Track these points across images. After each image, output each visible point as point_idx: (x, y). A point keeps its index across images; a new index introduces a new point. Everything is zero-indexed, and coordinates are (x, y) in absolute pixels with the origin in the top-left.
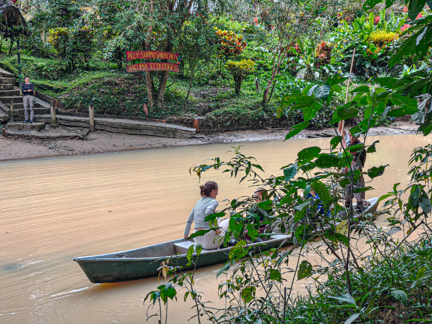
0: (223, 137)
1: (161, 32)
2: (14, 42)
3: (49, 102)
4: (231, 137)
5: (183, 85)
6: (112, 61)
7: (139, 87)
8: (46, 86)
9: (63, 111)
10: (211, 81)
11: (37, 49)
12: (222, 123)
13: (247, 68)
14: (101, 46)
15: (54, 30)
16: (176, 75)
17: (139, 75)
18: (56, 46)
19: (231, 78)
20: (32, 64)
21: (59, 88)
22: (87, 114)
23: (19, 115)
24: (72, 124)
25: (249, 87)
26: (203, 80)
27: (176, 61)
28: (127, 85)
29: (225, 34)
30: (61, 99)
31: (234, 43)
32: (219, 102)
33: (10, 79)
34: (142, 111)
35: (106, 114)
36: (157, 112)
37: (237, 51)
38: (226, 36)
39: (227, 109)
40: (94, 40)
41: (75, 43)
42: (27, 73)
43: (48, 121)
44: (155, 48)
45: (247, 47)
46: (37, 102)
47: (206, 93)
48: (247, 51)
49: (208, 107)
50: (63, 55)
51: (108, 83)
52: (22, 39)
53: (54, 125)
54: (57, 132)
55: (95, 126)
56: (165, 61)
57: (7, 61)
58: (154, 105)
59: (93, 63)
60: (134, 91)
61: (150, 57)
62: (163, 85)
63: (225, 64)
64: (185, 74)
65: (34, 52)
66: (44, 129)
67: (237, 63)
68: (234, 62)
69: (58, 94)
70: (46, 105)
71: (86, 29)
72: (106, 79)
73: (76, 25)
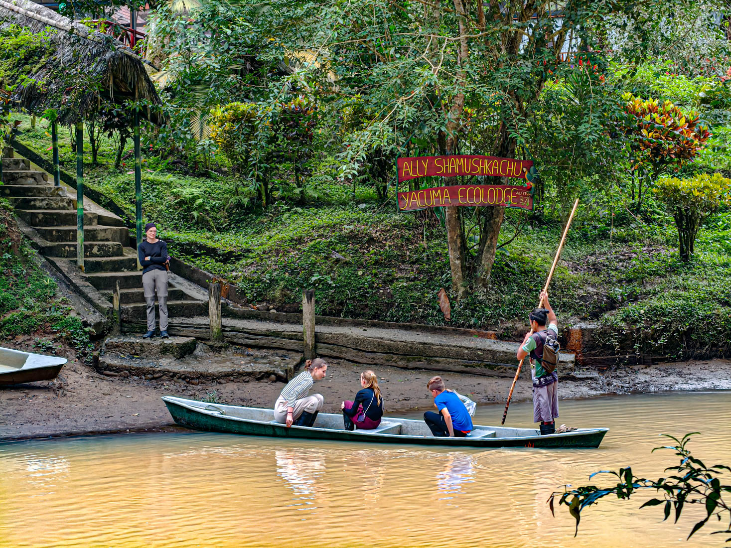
0: (648, 378)
1: (486, 108)
2: (127, 139)
3: (206, 287)
4: (668, 379)
5: (541, 239)
6: (364, 182)
7: (429, 248)
8: (201, 247)
9: (240, 308)
10: (614, 231)
11: (182, 156)
12: (644, 341)
13: (711, 195)
14: (336, 146)
15: (223, 109)
16: (523, 215)
17: (429, 215)
18: (228, 148)
19: (668, 222)
20: (167, 192)
21: (231, 252)
22: (296, 315)
23: (134, 320)
24: (261, 342)
25: (718, 245)
26: (595, 228)
27: (524, 179)
28: (399, 242)
29: (651, 110)
30: (236, 278)
31: (677, 133)
32: (635, 284)
33: (115, 232)
34: (434, 308)
35: (345, 316)
36: (474, 310)
37: (685, 152)
38: (655, 115)
39: (658, 304)
40: (320, 131)
41: (272, 140)
42: (155, 216)
43: (203, 333)
44: (469, 148)
45: (710, 142)
46: (178, 287)
47: (601, 260)
48: (710, 151)
49: (608, 298)
50: (242, 169)
51: (353, 237)
52: (146, 131)
53: (218, 344)
54: (224, 361)
55: (315, 347)
56: (495, 180)
57: (109, 186)
58: (466, 293)
59: (316, 188)
60: (415, 257)
61: (457, 171)
62: (489, 242)
63: (652, 186)
64: (546, 211)
65: (174, 163)
66: (192, 352)
67: (684, 184)
68: (675, 182)
69: (229, 266)
70: (198, 295)
71: (300, 105)
72: (347, 229)
73: (275, 97)
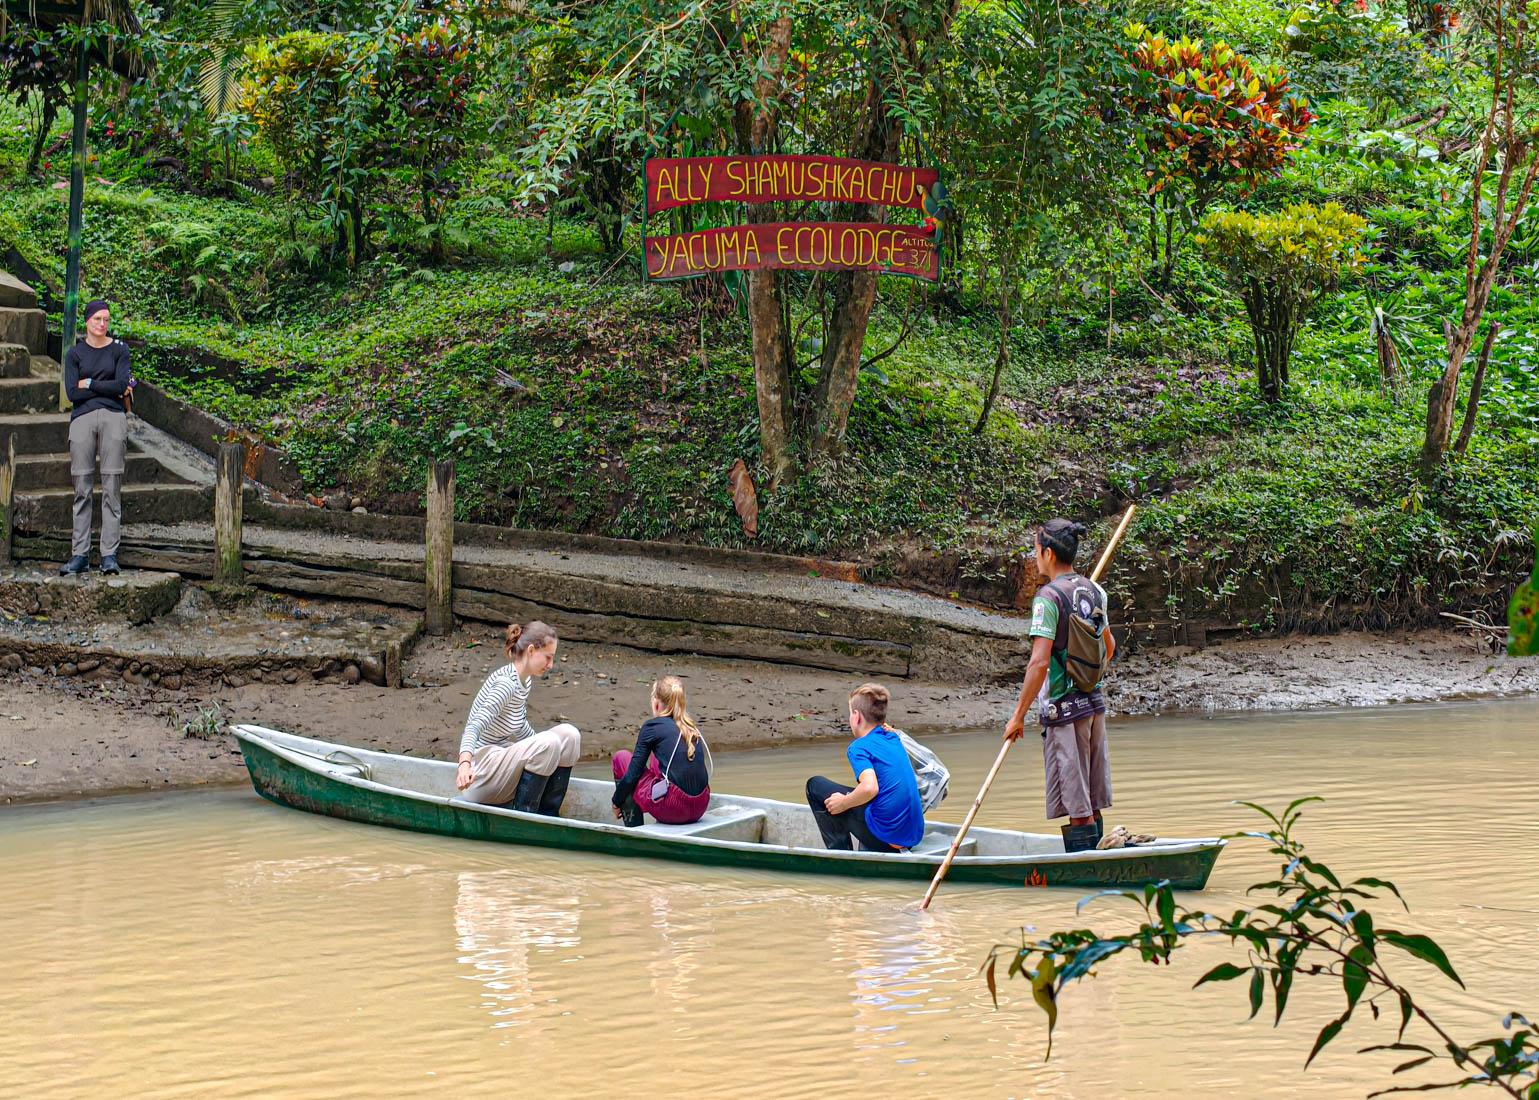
0: (1198, 677)
1: (836, 52)
2: (60, 110)
3: (211, 452)
4: (1243, 680)
5: (958, 348)
6: (573, 211)
7: (711, 364)
8: (207, 358)
9: (286, 503)
10: (1114, 330)
11: (176, 149)
12: (1186, 589)
13: (1320, 252)
14: (516, 133)
15: (272, 45)
16: (918, 291)
17: (712, 287)
18: (278, 133)
19: (1230, 311)
20: (139, 230)
21: (273, 370)
22: (409, 522)
23: (42, 529)
24: (328, 586)
25: (1339, 365)
26: (1074, 322)
27: (920, 211)
28: (646, 350)
29: (1188, 62)
30: (279, 431)
31: (1243, 112)
32: (1164, 453)
33: (17, 319)
34: (720, 507)
35: (522, 525)
36: (808, 512)
37: (1262, 156)
38: (1196, 74)
39: (1215, 500)
40: (479, 98)
41: (376, 116)
42: (107, 284)
43: (198, 562)
44: (800, 140)
45: (1314, 133)
46: (149, 452)
47: (1088, 397)
48: (1314, 153)
49: (1106, 486)
50: (307, 179)
51: (544, 338)
52: (101, 91)
53: (230, 590)
54: (243, 630)
55: (452, 598)
56: (856, 212)
57: (9, 215)
58: (792, 473)
59: (466, 225)
60: (681, 385)
61: (774, 190)
62: (842, 353)
63: (1195, 230)
64: (967, 285)
65: (158, 165)
66: (169, 610)
67: (1262, 225)
68: (1243, 220)
69: (267, 403)
70: (192, 469)
71: (438, 39)
72: (533, 318)
73: (387, 22)
